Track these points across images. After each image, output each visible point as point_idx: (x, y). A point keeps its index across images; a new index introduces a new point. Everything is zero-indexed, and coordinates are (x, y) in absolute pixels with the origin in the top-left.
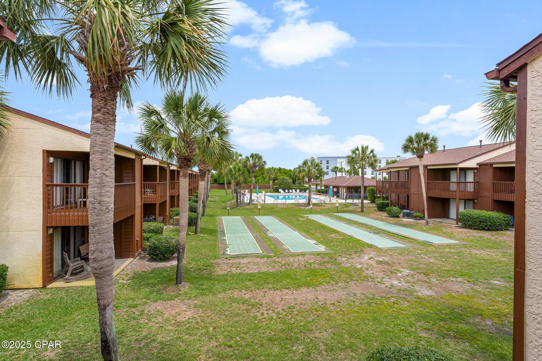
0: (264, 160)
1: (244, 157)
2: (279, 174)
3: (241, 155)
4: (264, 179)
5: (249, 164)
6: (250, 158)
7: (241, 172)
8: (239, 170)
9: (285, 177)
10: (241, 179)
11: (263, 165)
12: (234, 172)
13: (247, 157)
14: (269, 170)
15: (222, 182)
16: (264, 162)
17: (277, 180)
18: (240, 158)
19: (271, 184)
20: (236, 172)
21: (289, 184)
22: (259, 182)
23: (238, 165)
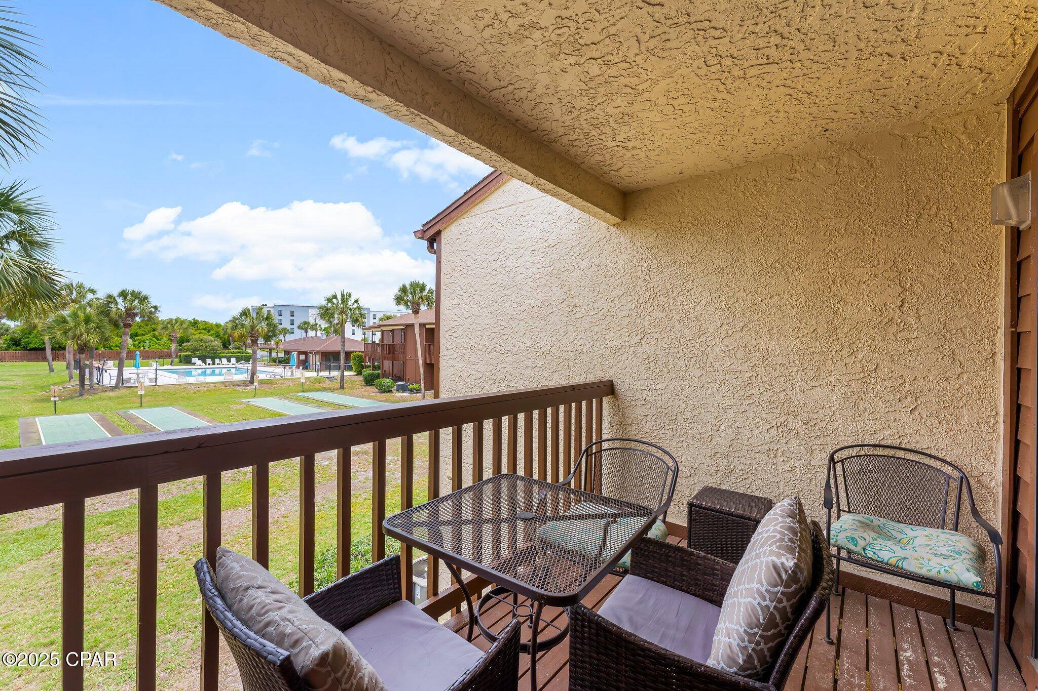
0: (153, 304)
1: (101, 294)
2: (191, 331)
3: (93, 292)
4: (158, 339)
5: (114, 309)
6: (116, 298)
7: (92, 325)
8: (87, 320)
9: (206, 337)
10: (94, 340)
11: (151, 313)
12: (72, 324)
13: (110, 296)
14: (168, 323)
15: (37, 346)
16: (155, 307)
17: (188, 341)
18: (90, 296)
19: (173, 349)
20: (79, 324)
21: (214, 349)
22: (143, 346)
23: (85, 309)
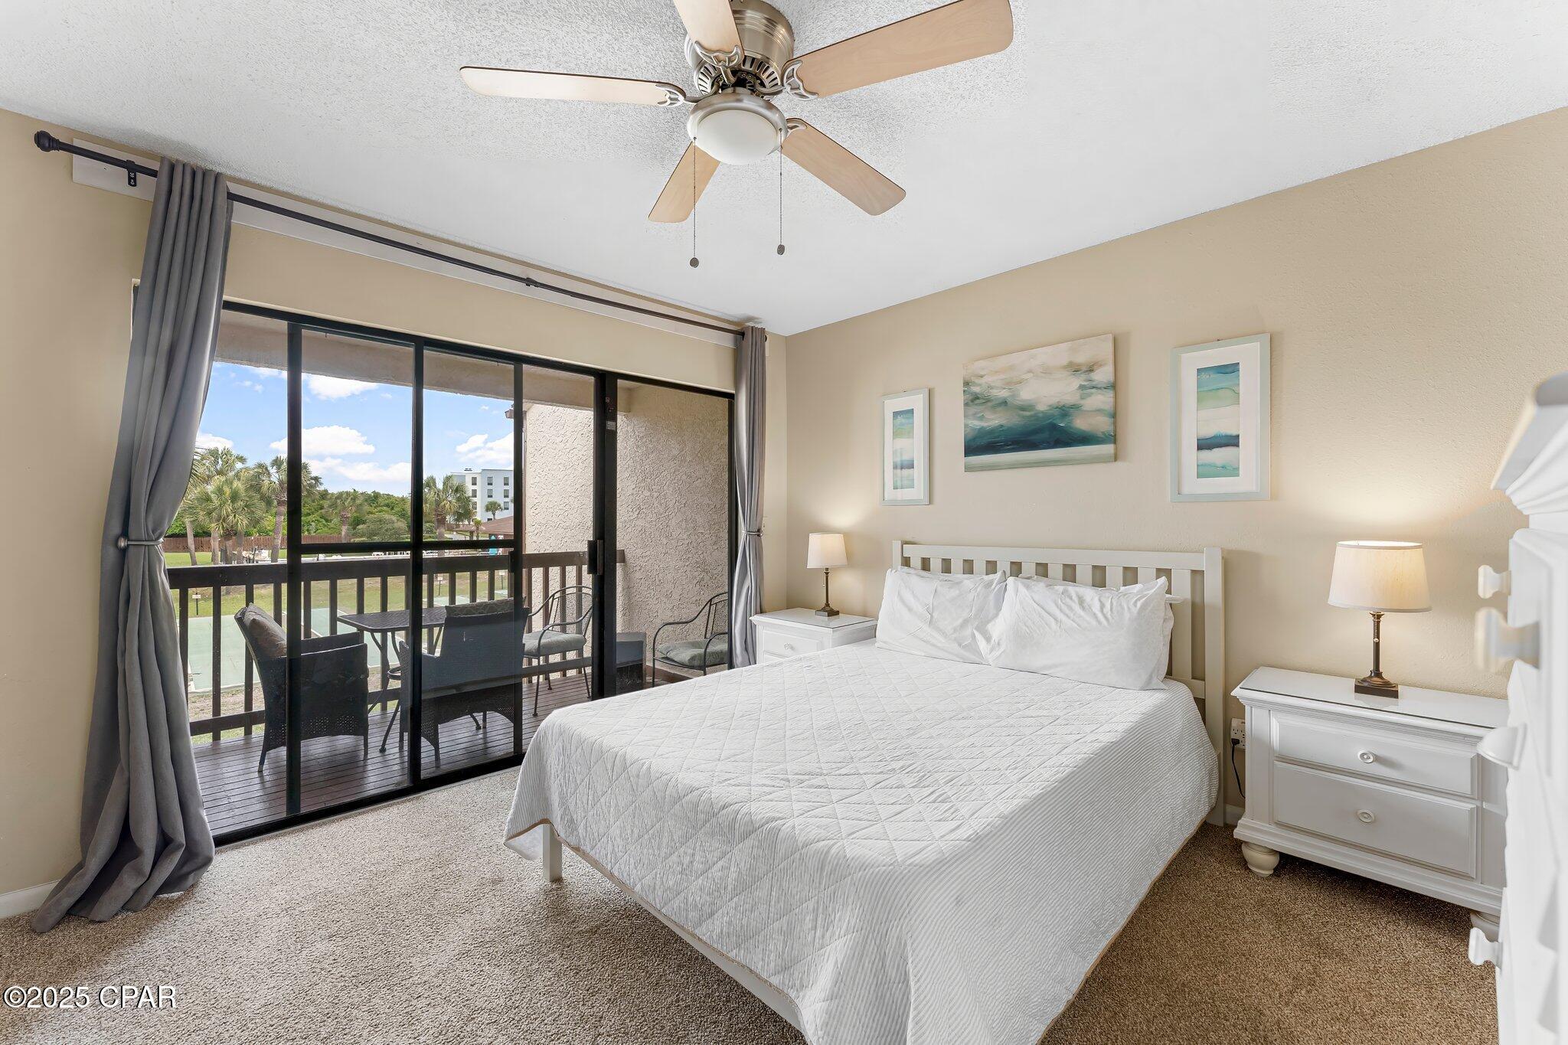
0: (313, 474)
1: (251, 463)
2: (366, 508)
3: (242, 459)
4: (327, 521)
5: (266, 482)
6: (269, 468)
7: (240, 503)
8: (235, 497)
9: (387, 516)
10: (242, 522)
11: (312, 486)
12: (216, 502)
13: (260, 466)
14: (337, 498)
15: (177, 531)
16: (317, 478)
17: (364, 522)
18: (239, 465)
19: (343, 533)
20: (224, 503)
21: (396, 533)
22: (308, 530)
23: (231, 483)
